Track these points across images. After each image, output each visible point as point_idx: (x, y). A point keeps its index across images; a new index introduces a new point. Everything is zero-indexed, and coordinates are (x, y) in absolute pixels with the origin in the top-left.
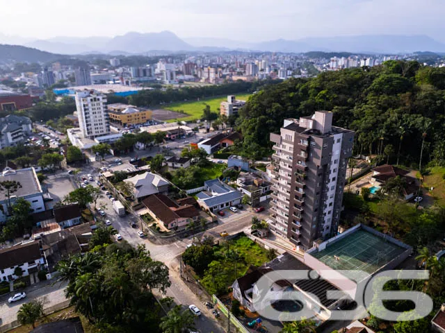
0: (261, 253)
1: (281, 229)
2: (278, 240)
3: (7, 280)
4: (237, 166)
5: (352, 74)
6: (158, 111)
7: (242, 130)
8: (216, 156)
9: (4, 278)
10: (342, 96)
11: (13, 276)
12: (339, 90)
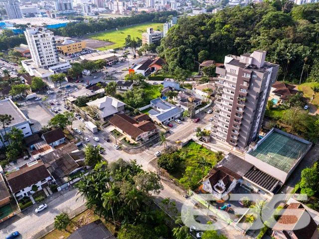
0: (210, 154)
1: (221, 136)
2: (218, 143)
3: (27, 195)
4: (172, 87)
5: (245, 11)
6: (87, 40)
7: (166, 56)
8: (151, 79)
9: (25, 194)
10: (241, 30)
11: (31, 192)
12: (237, 25)
